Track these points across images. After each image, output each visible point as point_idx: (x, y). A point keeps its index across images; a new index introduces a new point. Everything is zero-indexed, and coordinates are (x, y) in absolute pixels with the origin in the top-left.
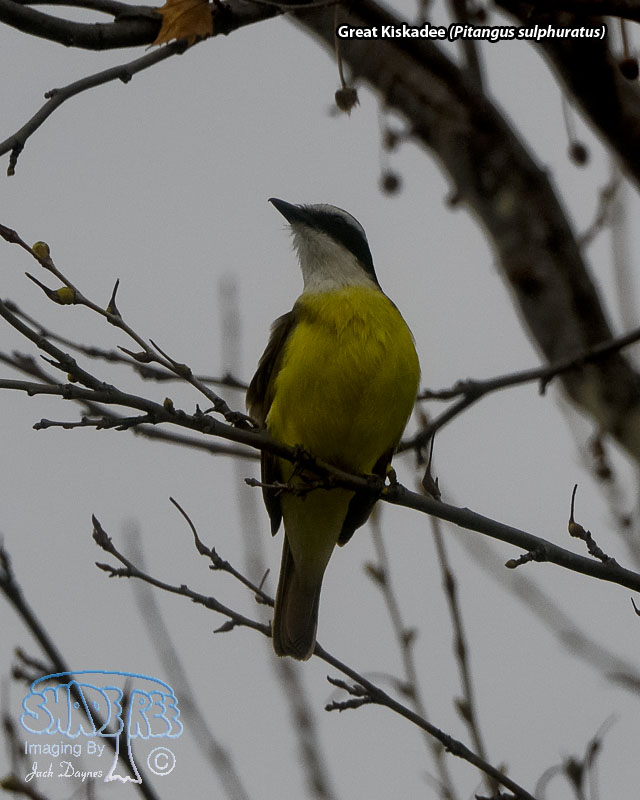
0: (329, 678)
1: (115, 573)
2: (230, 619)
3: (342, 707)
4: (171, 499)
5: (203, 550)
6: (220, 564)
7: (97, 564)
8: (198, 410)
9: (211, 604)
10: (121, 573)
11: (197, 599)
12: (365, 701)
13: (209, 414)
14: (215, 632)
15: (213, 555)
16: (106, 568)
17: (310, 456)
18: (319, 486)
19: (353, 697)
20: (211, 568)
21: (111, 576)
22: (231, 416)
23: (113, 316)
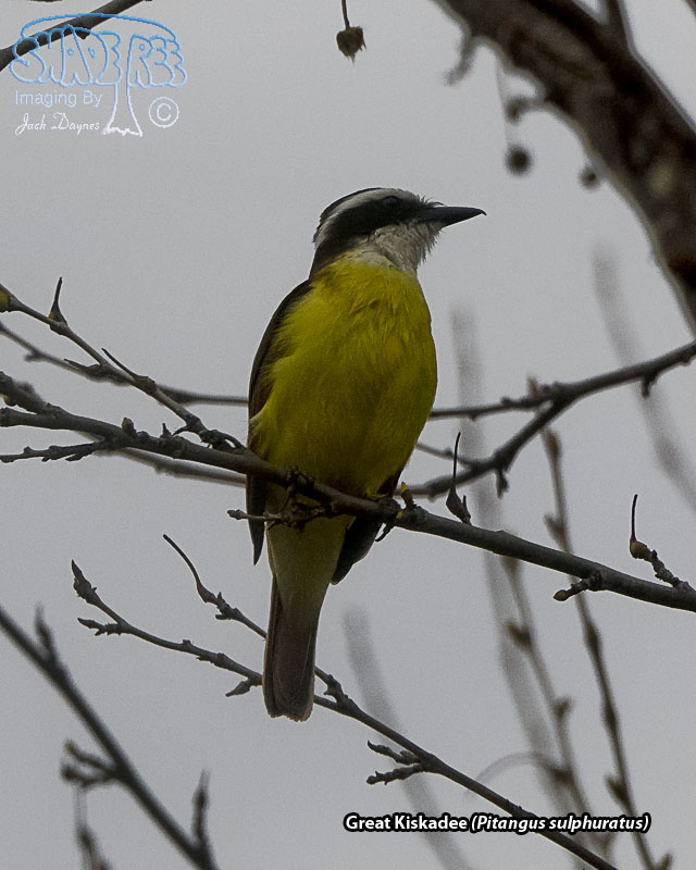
0: (369, 744)
1: (102, 630)
2: (246, 679)
3: (387, 778)
4: (165, 537)
5: (207, 596)
6: (228, 613)
7: (79, 620)
8: (165, 431)
9: (221, 661)
10: (110, 629)
11: (204, 656)
12: (416, 770)
13: (180, 435)
14: (228, 695)
15: (219, 601)
16: (91, 624)
17: (306, 478)
18: (320, 515)
19: (401, 766)
20: (218, 617)
21: (97, 634)
22: (208, 436)
23: (57, 322)
